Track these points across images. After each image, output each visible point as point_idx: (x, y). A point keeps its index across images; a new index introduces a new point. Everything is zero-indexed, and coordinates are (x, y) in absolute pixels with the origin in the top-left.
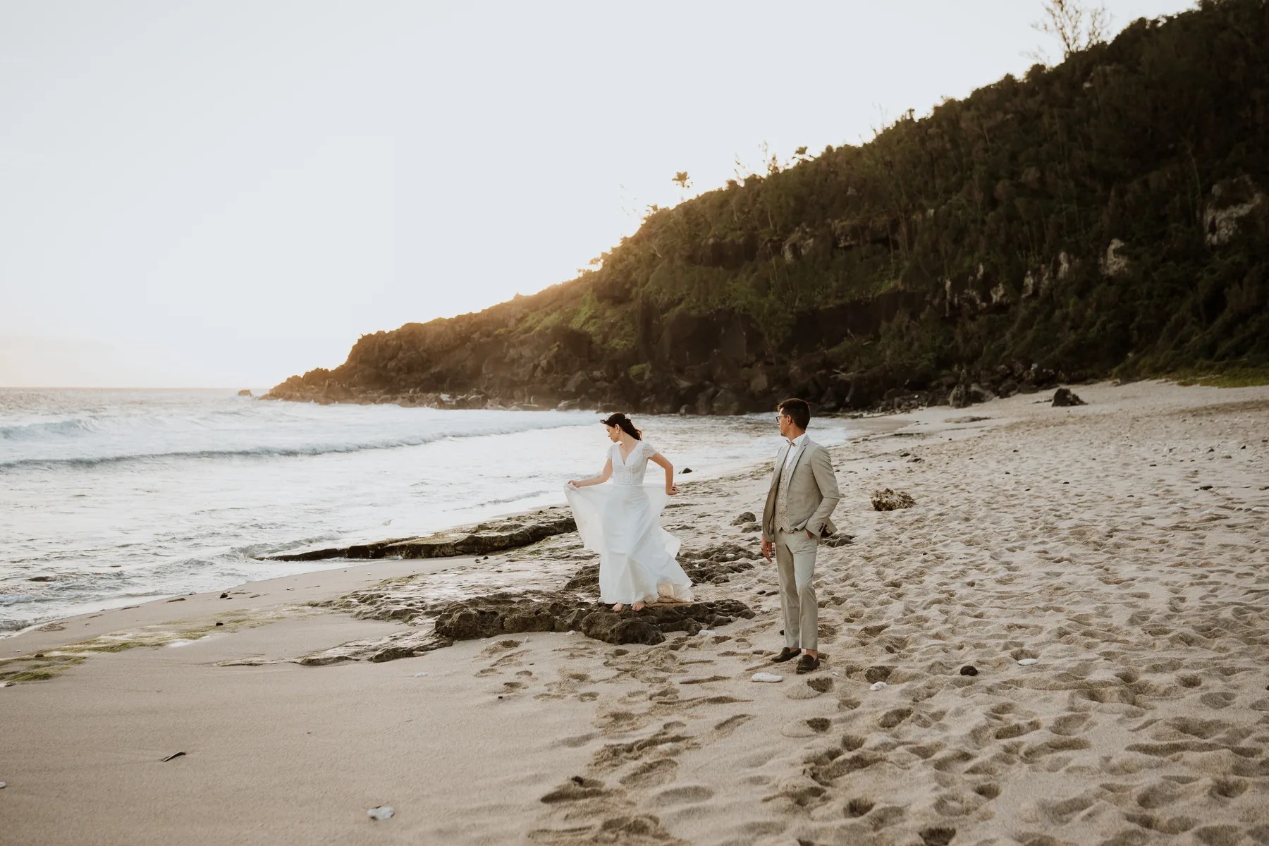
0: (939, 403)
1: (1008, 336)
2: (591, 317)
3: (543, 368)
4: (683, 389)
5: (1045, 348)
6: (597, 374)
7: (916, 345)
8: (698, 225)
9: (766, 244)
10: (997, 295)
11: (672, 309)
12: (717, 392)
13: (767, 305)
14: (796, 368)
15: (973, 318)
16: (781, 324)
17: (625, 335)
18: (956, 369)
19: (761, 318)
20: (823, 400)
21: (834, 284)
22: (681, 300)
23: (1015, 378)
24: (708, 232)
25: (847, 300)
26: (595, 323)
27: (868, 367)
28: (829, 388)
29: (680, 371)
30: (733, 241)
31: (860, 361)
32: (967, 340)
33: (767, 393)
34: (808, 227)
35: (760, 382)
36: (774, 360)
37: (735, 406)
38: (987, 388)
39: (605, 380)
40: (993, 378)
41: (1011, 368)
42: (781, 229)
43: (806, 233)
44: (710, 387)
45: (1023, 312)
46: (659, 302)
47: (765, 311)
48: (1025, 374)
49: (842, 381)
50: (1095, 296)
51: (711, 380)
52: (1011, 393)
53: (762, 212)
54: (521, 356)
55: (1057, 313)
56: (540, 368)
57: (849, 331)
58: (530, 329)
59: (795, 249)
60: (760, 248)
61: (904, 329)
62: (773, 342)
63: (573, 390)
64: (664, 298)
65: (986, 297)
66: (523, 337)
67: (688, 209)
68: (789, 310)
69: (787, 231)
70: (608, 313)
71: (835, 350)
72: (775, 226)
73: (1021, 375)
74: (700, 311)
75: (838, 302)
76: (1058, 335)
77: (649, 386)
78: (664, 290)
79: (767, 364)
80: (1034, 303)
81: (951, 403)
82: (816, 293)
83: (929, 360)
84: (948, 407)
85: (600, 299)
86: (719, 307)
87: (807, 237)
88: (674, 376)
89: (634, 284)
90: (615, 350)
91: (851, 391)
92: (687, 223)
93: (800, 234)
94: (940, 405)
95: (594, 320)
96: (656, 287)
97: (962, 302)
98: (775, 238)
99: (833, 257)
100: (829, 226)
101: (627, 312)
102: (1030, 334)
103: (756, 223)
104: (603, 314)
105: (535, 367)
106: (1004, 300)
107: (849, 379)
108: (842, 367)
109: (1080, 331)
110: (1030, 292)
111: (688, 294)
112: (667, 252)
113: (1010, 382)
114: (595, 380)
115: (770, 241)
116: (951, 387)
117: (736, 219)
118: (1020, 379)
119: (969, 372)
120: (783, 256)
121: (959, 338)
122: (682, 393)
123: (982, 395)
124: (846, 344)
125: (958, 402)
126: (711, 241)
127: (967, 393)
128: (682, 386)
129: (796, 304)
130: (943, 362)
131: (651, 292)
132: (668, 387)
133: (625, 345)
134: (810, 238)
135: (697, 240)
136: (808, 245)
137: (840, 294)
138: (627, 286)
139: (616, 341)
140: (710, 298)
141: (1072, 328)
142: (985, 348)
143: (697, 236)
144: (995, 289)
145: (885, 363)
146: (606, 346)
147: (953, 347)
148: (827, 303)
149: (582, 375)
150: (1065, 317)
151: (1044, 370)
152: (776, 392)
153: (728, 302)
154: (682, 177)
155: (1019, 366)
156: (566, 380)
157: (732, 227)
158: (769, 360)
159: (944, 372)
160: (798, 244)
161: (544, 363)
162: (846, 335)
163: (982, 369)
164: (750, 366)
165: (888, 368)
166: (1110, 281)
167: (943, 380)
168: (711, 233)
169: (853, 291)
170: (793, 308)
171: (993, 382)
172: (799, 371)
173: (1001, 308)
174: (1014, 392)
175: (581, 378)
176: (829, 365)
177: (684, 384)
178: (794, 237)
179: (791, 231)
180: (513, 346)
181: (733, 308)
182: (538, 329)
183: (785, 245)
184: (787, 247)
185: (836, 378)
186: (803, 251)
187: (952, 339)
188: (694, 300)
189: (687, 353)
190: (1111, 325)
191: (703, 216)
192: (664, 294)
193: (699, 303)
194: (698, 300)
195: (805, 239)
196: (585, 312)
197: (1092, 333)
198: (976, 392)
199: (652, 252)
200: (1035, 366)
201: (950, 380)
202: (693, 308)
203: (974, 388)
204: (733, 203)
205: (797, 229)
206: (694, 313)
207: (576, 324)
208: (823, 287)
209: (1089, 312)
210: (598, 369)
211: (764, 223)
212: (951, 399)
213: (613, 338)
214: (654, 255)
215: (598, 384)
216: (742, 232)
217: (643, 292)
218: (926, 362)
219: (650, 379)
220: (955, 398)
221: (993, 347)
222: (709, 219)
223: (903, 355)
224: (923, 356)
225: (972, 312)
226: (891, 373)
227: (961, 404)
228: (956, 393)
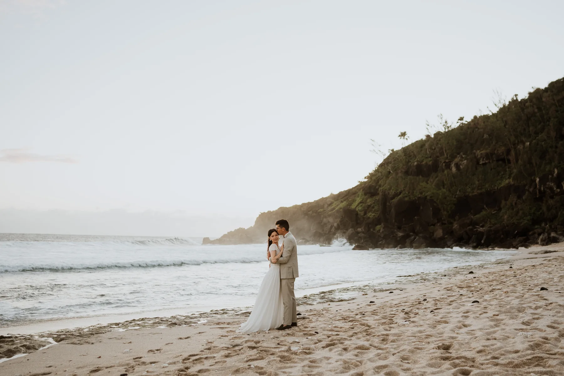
2: (361, 203)
3: (335, 227)
4: (399, 237)
6: (359, 230)
7: (521, 212)
8: (410, 156)
9: (442, 164)
11: (396, 197)
12: (415, 238)
13: (441, 194)
14: (456, 225)
15: (552, 198)
16: (449, 203)
17: (375, 211)
18: (543, 225)
19: (439, 201)
21: (477, 182)
22: (400, 193)
24: (415, 159)
25: (484, 190)
26: (362, 205)
27: (495, 224)
28: (474, 236)
29: (399, 228)
30: (426, 163)
31: (490, 222)
32: (549, 209)
33: (442, 239)
34: (464, 154)
35: (439, 233)
36: (446, 222)
37: (424, 245)
38: (561, 235)
39: (363, 233)
42: (450, 156)
43: (463, 158)
44: (412, 236)
46: (390, 194)
47: (440, 197)
49: (480, 232)
51: (414, 232)
53: (442, 148)
54: (329, 222)
56: (334, 227)
57: (485, 206)
58: (334, 209)
59: (457, 166)
60: (440, 166)
61: (514, 204)
62: (445, 213)
64: (392, 192)
65: (560, 187)
66: (330, 213)
67: (405, 150)
68: (453, 197)
69: (453, 157)
70: (368, 201)
71: (478, 216)
72: (447, 155)
74: (410, 198)
75: (479, 191)
77: (382, 236)
78: (392, 188)
79: (443, 224)
81: (540, 243)
82: (468, 188)
83: (528, 220)
84: (538, 245)
85: (365, 194)
86: (419, 196)
87: (463, 159)
88: (395, 230)
89: (380, 186)
90: (369, 218)
91: (485, 237)
92: (404, 156)
93: (460, 158)
94: (534, 245)
95: (361, 204)
96: (388, 187)
97: (545, 189)
98: (447, 161)
99: (476, 169)
100: (475, 153)
101: (376, 200)
103: (438, 154)
104: (366, 201)
105: (332, 227)
107: (483, 231)
108: (481, 225)
111: (404, 190)
112: (395, 170)
114: (358, 233)
115: (445, 162)
116: (540, 234)
117: (428, 152)
119: (550, 226)
120: (451, 170)
121: (544, 208)
122: (398, 239)
123: (558, 239)
124: (484, 213)
125: (543, 243)
126: (416, 163)
127: (549, 238)
128: (399, 236)
129: (458, 193)
130: (536, 221)
131: (386, 189)
132: (392, 236)
133: (374, 215)
134: (465, 160)
135: (410, 164)
136: (463, 163)
137: (480, 187)
138: (377, 187)
139: (370, 214)
142: (559, 214)
143: (409, 161)
145: (504, 222)
146: (365, 216)
147: (541, 213)
148: (473, 192)
149: (352, 230)
152: (447, 238)
153: (423, 194)
154: (403, 135)
156: (344, 233)
157: (426, 156)
158: (444, 222)
159: (536, 227)
160: (459, 164)
161: (335, 225)
162: (484, 208)
164: (434, 225)
165: (505, 225)
167: (536, 231)
168: (416, 160)
169: (487, 186)
170: (456, 195)
172: (458, 227)
175: (351, 232)
176: (474, 224)
177: (400, 234)
178: (457, 160)
179: (456, 157)
180: (326, 217)
181: (426, 196)
182: (337, 209)
183: (452, 164)
184: (453, 165)
185: (477, 230)
186: (461, 167)
187: (541, 209)
188: (407, 193)
189: (404, 219)
191: (413, 152)
192: (393, 190)
193: (409, 194)
194: (409, 193)
195: (462, 161)
196: (358, 200)
198: (553, 237)
199: (388, 170)
201: (540, 230)
202: (406, 197)
203: (553, 234)
204: (427, 145)
205: (458, 156)
206: (406, 199)
207: (353, 207)
208: (471, 184)
210: (360, 228)
211: (442, 154)
212: (539, 241)
213: (369, 212)
214: (390, 172)
215: (359, 235)
216: (431, 159)
217: (382, 189)
218: (526, 222)
219: (383, 232)
220: (542, 240)
221: (563, 212)
222: (415, 153)
223: (514, 218)
224: (525, 218)
225: (551, 194)
226: (507, 228)
227: (545, 244)
228: (543, 238)
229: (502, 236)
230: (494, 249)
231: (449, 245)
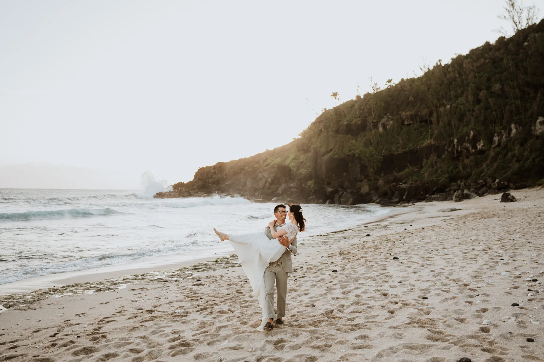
0: (448, 199)
1: (484, 165)
2: (294, 159)
3: (269, 182)
4: (329, 192)
5: (503, 171)
6: (292, 185)
7: (440, 170)
8: (341, 116)
9: (370, 124)
10: (480, 146)
11: (327, 155)
12: (343, 193)
13: (368, 152)
14: (381, 182)
15: (467, 157)
16: (375, 161)
17: (307, 167)
18: (459, 182)
19: (366, 158)
20: (394, 197)
21: (401, 142)
22: (331, 151)
23: (487, 187)
24: (345, 119)
25: (407, 149)
26: (295, 162)
27: (416, 181)
28: (397, 192)
29: (329, 184)
30: (356, 123)
31: (412, 179)
32: (464, 168)
33: (368, 194)
34: (390, 115)
35: (365, 189)
36: (372, 178)
37: (351, 200)
38: (473, 192)
39: (295, 188)
40: (477, 186)
41: (485, 181)
42: (377, 117)
43: (389, 118)
44: (341, 191)
45: (492, 154)
46: (321, 151)
47: (367, 155)
48: (492, 185)
49: (403, 188)
50: (529, 145)
51: (342, 188)
52: (485, 194)
53: (370, 109)
54: (264, 177)
55: (509, 154)
56: (268, 182)
57: (408, 164)
58: (269, 164)
59: (384, 126)
60: (368, 126)
61: (434, 163)
62: (372, 170)
63: (281, 192)
64: (323, 150)
65: (475, 147)
66: (265, 168)
67: (336, 110)
68: (380, 154)
69: (380, 117)
70: (301, 157)
71: (401, 173)
72: (375, 115)
73: (491, 184)
74: (339, 156)
75: (403, 150)
76: (510, 165)
77: (313, 191)
78: (324, 146)
79: (370, 180)
80: (497, 149)
82: (393, 146)
83: (446, 178)
84: (452, 201)
85: (299, 151)
86: (348, 153)
87: (390, 120)
88: (325, 186)
89: (312, 143)
90: (301, 174)
91: (406, 193)
92: (335, 115)
93: (386, 119)
94: (449, 200)
95: (295, 160)
96: (320, 145)
97: (462, 149)
98: (375, 121)
99: (402, 129)
100: (400, 115)
101: (308, 156)
102: (496, 164)
103: (367, 115)
104: (299, 158)
105: (266, 182)
106: (484, 148)
107: (405, 187)
108: (404, 181)
109: (521, 162)
110: (497, 144)
111: (334, 148)
112: (327, 129)
113: (484, 188)
114: (291, 188)
115: (372, 122)
116: (455, 191)
117: (357, 112)
118: (490, 187)
119: (465, 184)
120: (378, 129)
121: (461, 167)
122: (328, 194)
123: (470, 195)
124: (407, 170)
126: (346, 123)
127: (463, 194)
128: (328, 191)
129: (384, 152)
130: (453, 179)
131: (317, 147)
132: (322, 191)
133: (306, 171)
134: (391, 121)
135: (340, 123)
136: (390, 124)
137: (404, 147)
138: (309, 145)
139: (302, 170)
140: (344, 149)
141: (517, 161)
142: (473, 172)
143: (339, 121)
144: (479, 143)
145: (424, 179)
146: (298, 172)
147: (457, 172)
148: (398, 151)
149: (285, 186)
150: (514, 156)
151: (502, 183)
152: (372, 193)
153: (352, 151)
154: (335, 95)
155: (489, 180)
156: (278, 188)
157: (356, 116)
158: (370, 178)
159: (453, 184)
160: (385, 124)
161: (270, 180)
162: (407, 166)
163: (472, 182)
164: (361, 181)
165: (426, 182)
166: (537, 137)
167: (452, 188)
168: (346, 119)
169: (410, 145)
170: (382, 153)
171: (476, 189)
172: (383, 183)
173: (482, 152)
174: (487, 193)
176: (397, 180)
177: (330, 189)
178: (384, 120)
179: (382, 118)
180: (261, 172)
181: (355, 154)
182: (271, 165)
183: (379, 124)
184: (380, 125)
185: (400, 187)
186: (387, 127)
187: (457, 167)
188: (337, 150)
189: (333, 175)
190: (537, 159)
191: (343, 112)
192: (323, 148)
193: (339, 152)
194: (339, 150)
195: (388, 121)
196: (292, 156)
197: (528, 163)
198: (466, 194)
199: (320, 129)
200: (497, 180)
201: (455, 187)
202: (336, 154)
203: (466, 192)
204: (356, 106)
205: (385, 116)
206: (336, 156)
207: (287, 163)
208: (396, 144)
209: (526, 153)
210: (293, 183)
211: (370, 114)
212: (454, 198)
213: (301, 168)
214: (321, 130)
215: (292, 190)
216: (360, 119)
217: (314, 147)
218: (444, 179)
219: (313, 187)
220: (456, 197)
221: (477, 171)
222: (346, 113)
223: (433, 176)
224: (443, 176)
225: (467, 154)
226: (427, 184)
227: (458, 200)
228: (457, 195)
229: (422, 192)
230: (414, 204)
231: (374, 200)
